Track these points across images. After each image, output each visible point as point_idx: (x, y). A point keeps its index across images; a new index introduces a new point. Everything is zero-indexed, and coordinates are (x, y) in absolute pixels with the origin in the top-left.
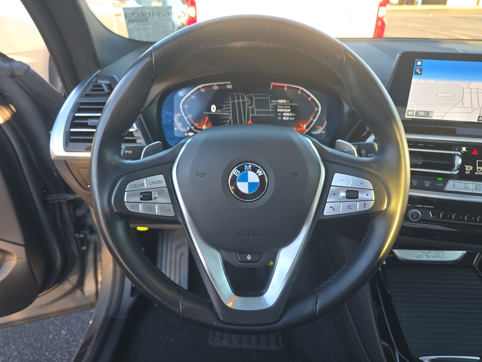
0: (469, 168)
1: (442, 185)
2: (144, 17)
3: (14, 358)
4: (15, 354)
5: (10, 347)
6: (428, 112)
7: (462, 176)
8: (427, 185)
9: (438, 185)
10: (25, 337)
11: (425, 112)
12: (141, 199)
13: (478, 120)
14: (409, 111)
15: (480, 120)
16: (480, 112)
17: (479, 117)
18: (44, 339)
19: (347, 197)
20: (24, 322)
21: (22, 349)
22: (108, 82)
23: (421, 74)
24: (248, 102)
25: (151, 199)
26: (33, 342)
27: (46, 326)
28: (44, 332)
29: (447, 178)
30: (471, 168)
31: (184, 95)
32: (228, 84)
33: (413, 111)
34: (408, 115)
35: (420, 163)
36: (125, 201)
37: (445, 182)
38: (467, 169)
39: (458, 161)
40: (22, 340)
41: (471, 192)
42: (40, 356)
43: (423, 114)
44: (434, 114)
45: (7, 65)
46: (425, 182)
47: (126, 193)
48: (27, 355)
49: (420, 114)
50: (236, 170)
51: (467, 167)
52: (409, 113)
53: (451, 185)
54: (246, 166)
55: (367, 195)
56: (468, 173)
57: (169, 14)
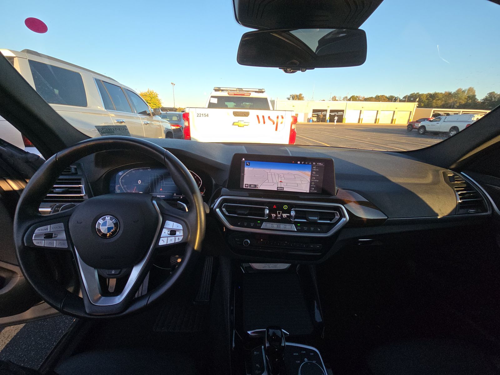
0: (274, 215)
1: (260, 225)
2: (111, 131)
3: (32, 346)
4: (33, 343)
5: (31, 339)
6: (255, 186)
7: (270, 220)
8: (252, 225)
9: (258, 225)
10: (42, 332)
11: (254, 185)
12: (45, 238)
13: (277, 189)
14: (245, 185)
15: (278, 189)
16: (278, 185)
17: (278, 188)
18: (55, 333)
19: (171, 234)
20: (34, 320)
21: (39, 340)
22: (76, 167)
23: (249, 165)
24: (160, 178)
25: (52, 238)
26: (47, 335)
27: (58, 323)
28: (56, 328)
29: (262, 221)
30: (275, 215)
31: (122, 175)
32: (149, 168)
33: (248, 185)
34: (245, 187)
35: (246, 213)
36: (33, 239)
37: (261, 224)
38: (273, 216)
39: (267, 212)
40: (40, 334)
41: (282, 229)
42: (50, 345)
43: (253, 186)
44: (259, 186)
45: (23, 155)
46: (251, 224)
47: (34, 234)
48: (41, 344)
49: (252, 186)
50: (101, 220)
51: (273, 215)
52: (246, 185)
53: (264, 225)
54: (107, 218)
55: (180, 233)
56: (274, 218)
57: (126, 130)
